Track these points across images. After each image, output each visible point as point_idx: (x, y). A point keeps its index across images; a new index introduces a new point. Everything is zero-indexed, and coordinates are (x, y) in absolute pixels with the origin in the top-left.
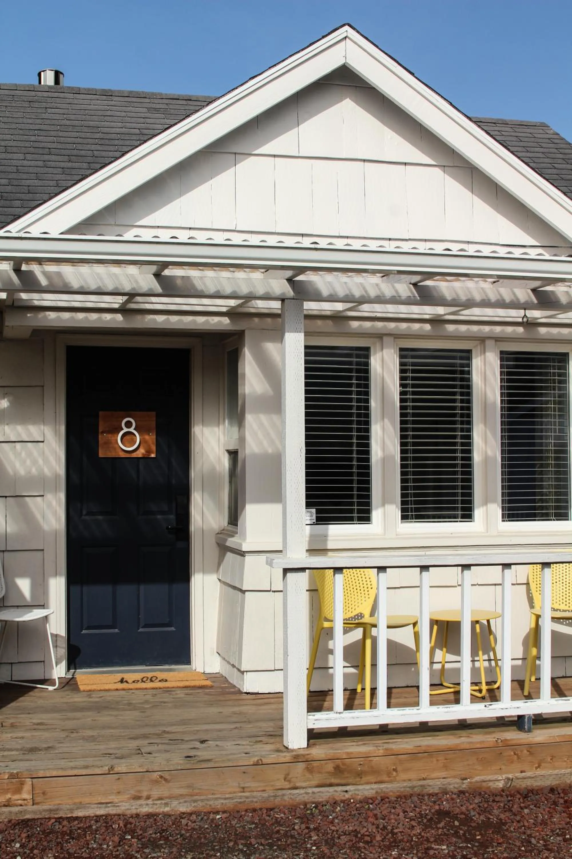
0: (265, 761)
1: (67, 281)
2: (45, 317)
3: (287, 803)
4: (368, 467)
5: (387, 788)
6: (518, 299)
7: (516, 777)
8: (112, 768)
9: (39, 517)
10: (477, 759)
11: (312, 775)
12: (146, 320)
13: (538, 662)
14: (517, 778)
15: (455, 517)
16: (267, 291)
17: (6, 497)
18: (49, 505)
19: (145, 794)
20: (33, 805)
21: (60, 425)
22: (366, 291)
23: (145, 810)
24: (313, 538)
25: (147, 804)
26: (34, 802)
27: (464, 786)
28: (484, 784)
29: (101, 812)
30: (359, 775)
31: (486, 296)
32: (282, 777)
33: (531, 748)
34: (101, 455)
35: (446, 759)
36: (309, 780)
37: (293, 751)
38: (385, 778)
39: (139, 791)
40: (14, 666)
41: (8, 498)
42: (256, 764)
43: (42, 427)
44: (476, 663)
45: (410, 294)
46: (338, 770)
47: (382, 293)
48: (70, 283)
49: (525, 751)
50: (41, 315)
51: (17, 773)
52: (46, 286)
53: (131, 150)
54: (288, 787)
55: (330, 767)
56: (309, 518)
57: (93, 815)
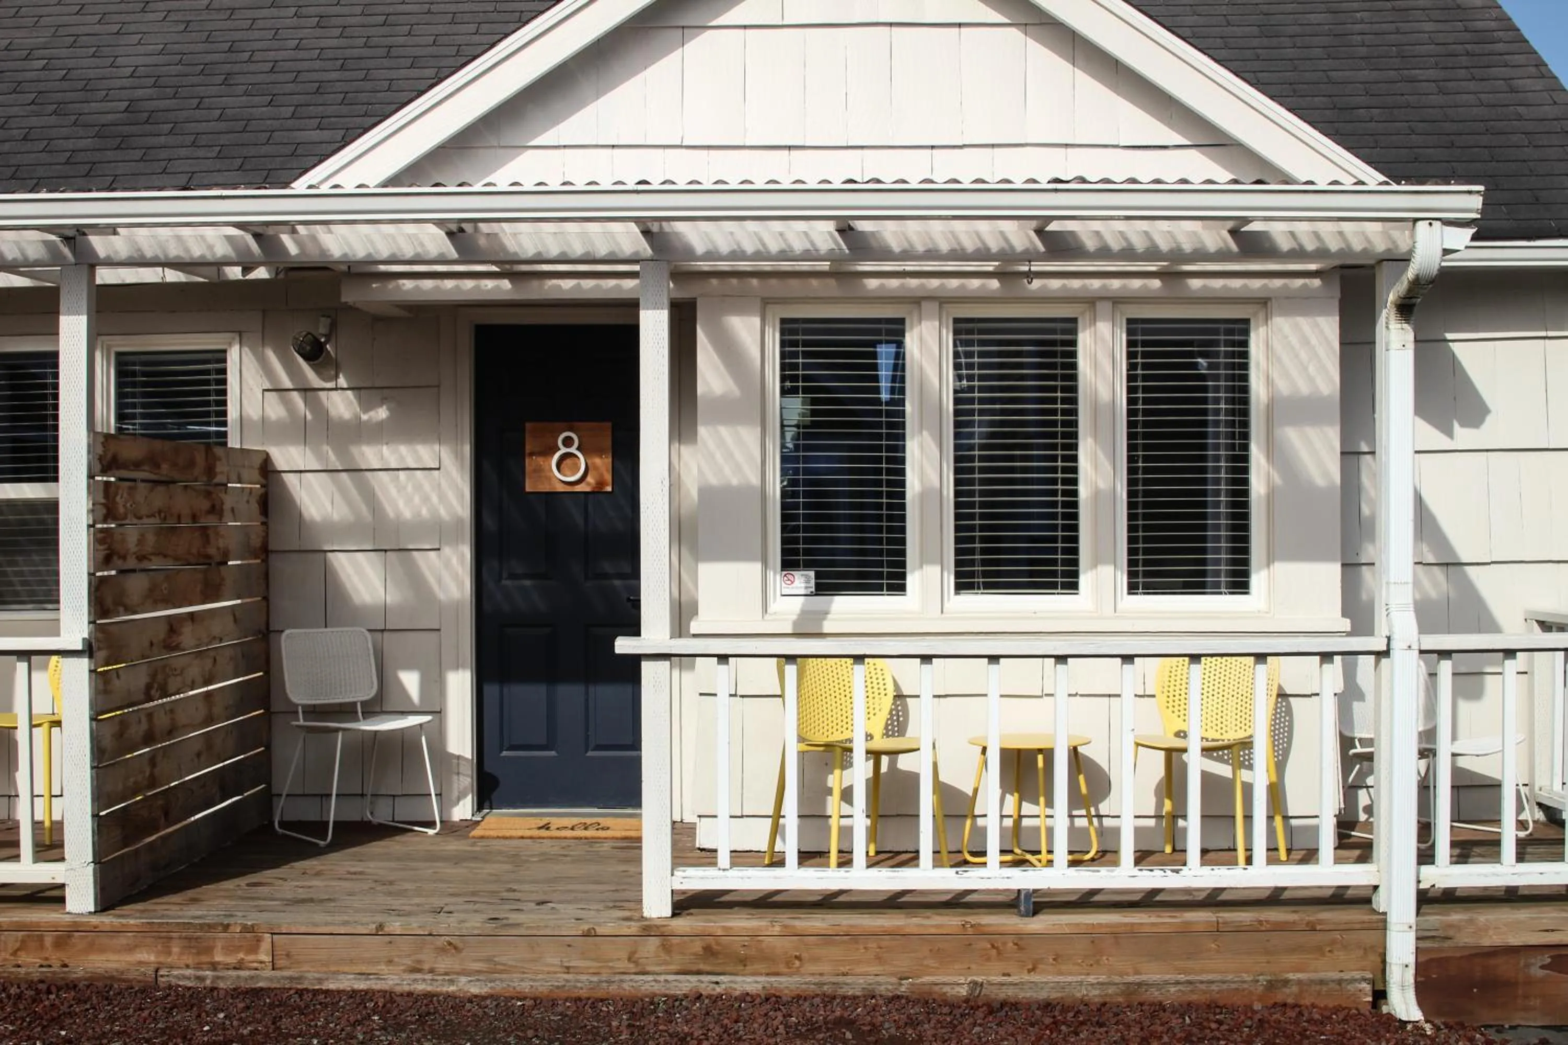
0: (600, 931)
1: (324, 247)
2: (398, 287)
3: (627, 993)
4: (903, 507)
5: (781, 983)
6: (1012, 247)
7: (988, 981)
8: (381, 926)
9: (432, 580)
10: (931, 950)
11: (671, 957)
12: (546, 287)
13: (1181, 823)
14: (990, 984)
15: (1053, 586)
16: (611, 249)
17: (386, 551)
18: (447, 564)
19: (426, 967)
20: (273, 969)
21: (462, 444)
22: (764, 245)
23: (421, 987)
24: (804, 614)
25: (424, 980)
26: (276, 966)
27: (903, 989)
28: (936, 988)
29: (361, 985)
30: (741, 961)
31: (959, 244)
32: (624, 955)
33: (1021, 940)
34: (528, 489)
35: (880, 948)
36: (666, 963)
37: (646, 919)
38: (782, 968)
39: (419, 962)
40: (397, 799)
41: (388, 553)
42: (587, 935)
43: (437, 447)
44: (1076, 820)
45: (834, 246)
46: (709, 952)
47: (789, 246)
48: (329, 250)
49: (1011, 944)
50: (391, 285)
51: (253, 926)
52: (297, 255)
53: (500, 40)
54: (633, 971)
55: (697, 946)
56: (803, 585)
57: (349, 989)
